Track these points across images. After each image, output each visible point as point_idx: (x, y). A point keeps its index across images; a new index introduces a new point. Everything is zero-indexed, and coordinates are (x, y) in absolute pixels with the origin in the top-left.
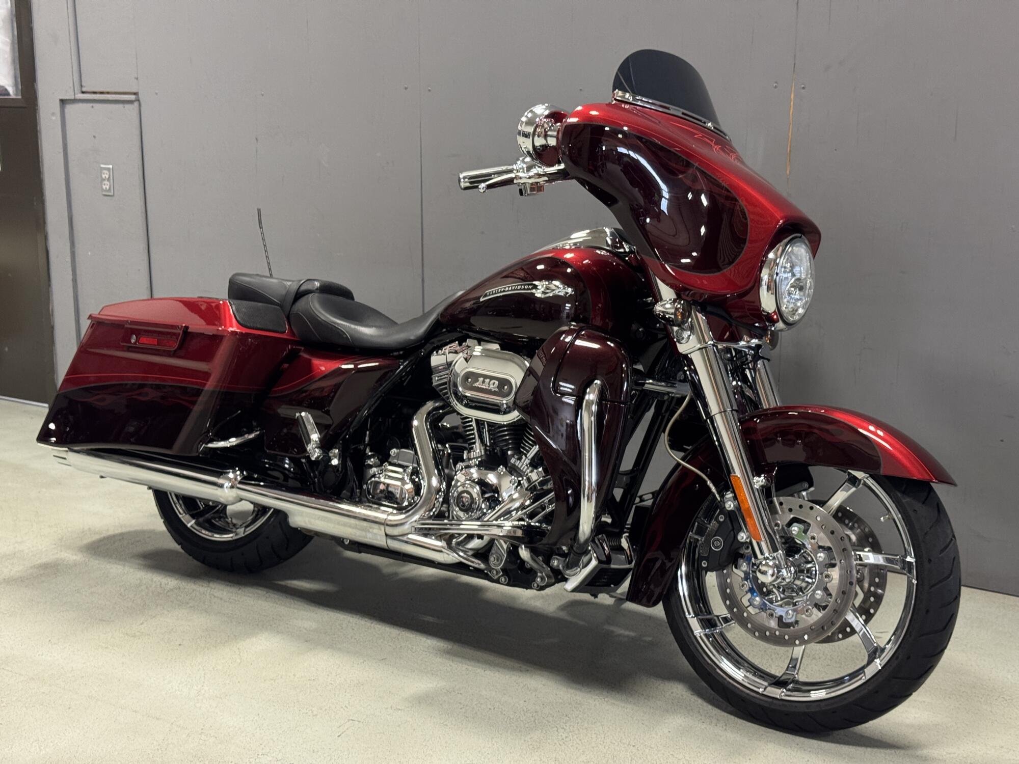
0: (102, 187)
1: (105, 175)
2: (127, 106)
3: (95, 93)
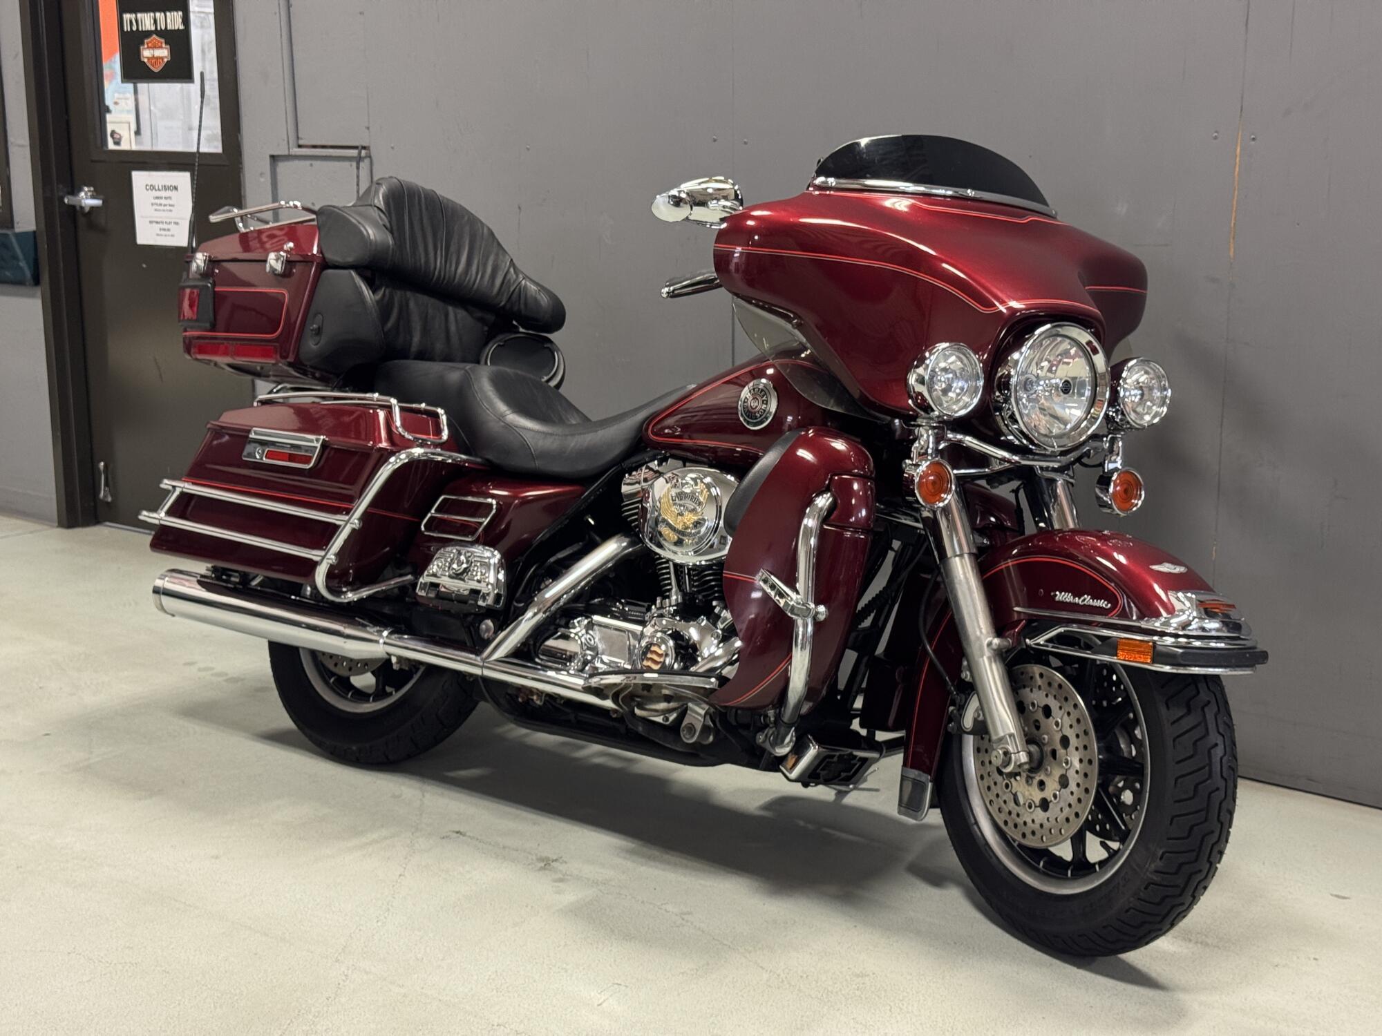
3: (315, 147)
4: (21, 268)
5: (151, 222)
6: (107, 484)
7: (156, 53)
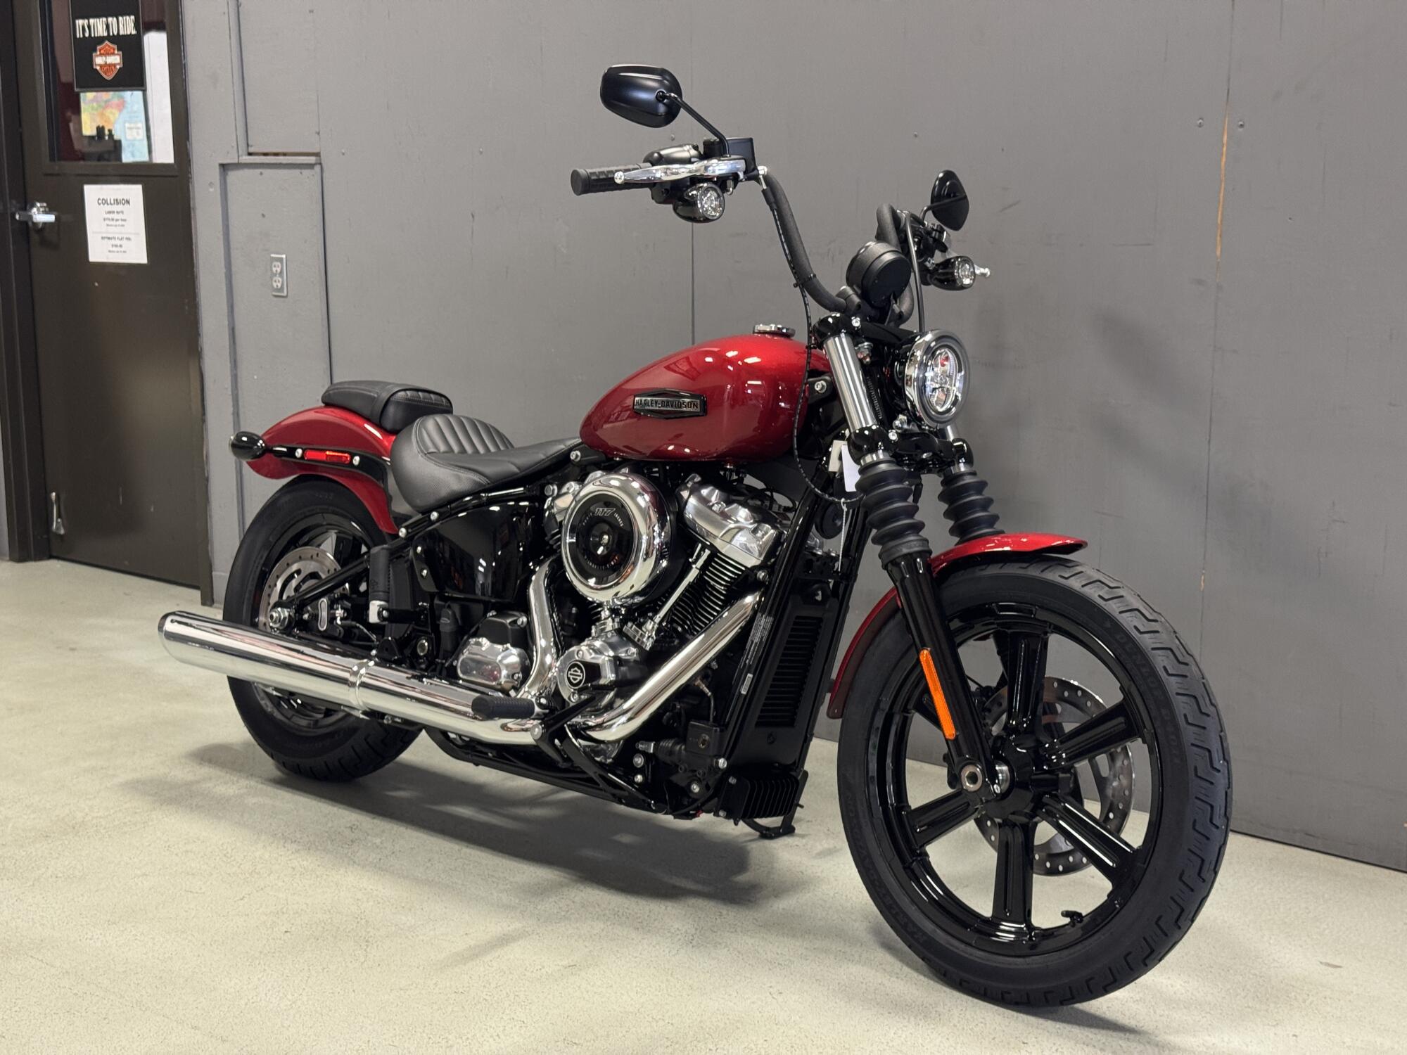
0: (273, 287)
1: (276, 269)
2: (306, 172)
3: (265, 154)
5: (103, 238)
6: (59, 516)
7: (108, 60)
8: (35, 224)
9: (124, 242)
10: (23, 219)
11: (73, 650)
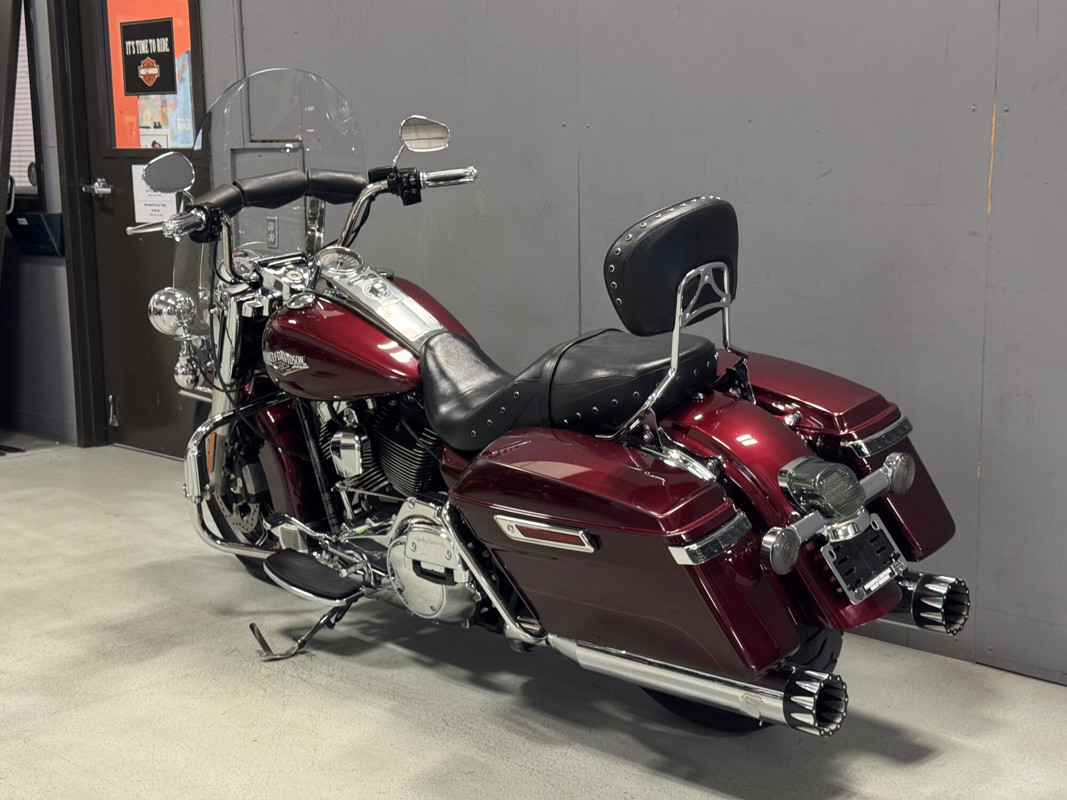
0: (268, 241)
1: (270, 227)
2: (292, 154)
3: (264, 141)
4: (51, 243)
5: (146, 205)
6: (114, 413)
7: (149, 71)
8: (96, 195)
9: (160, 208)
10: (89, 191)
11: (117, 515)
